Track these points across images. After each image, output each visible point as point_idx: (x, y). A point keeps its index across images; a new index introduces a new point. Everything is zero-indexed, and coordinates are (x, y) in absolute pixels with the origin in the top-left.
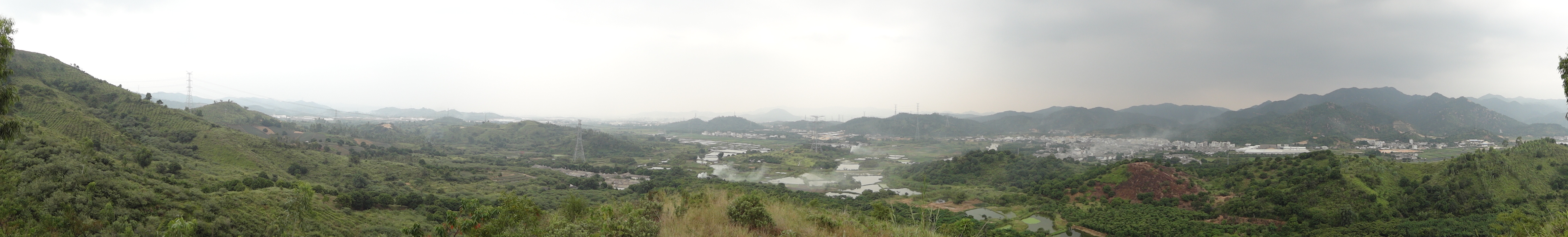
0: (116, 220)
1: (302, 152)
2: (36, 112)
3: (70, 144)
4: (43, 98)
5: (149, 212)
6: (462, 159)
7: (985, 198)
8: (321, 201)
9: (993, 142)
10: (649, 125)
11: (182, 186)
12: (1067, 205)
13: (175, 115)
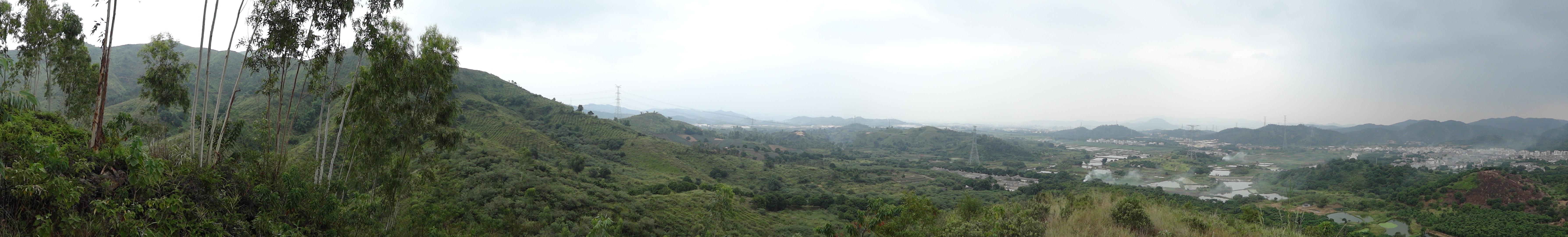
0: (554, 221)
1: (722, 157)
2: (478, 125)
3: (509, 154)
4: (484, 112)
5: (582, 213)
6: (869, 162)
7: (1345, 203)
8: (738, 202)
9: (1353, 151)
10: (1038, 132)
11: (612, 189)
12: (1422, 211)
13: (605, 124)
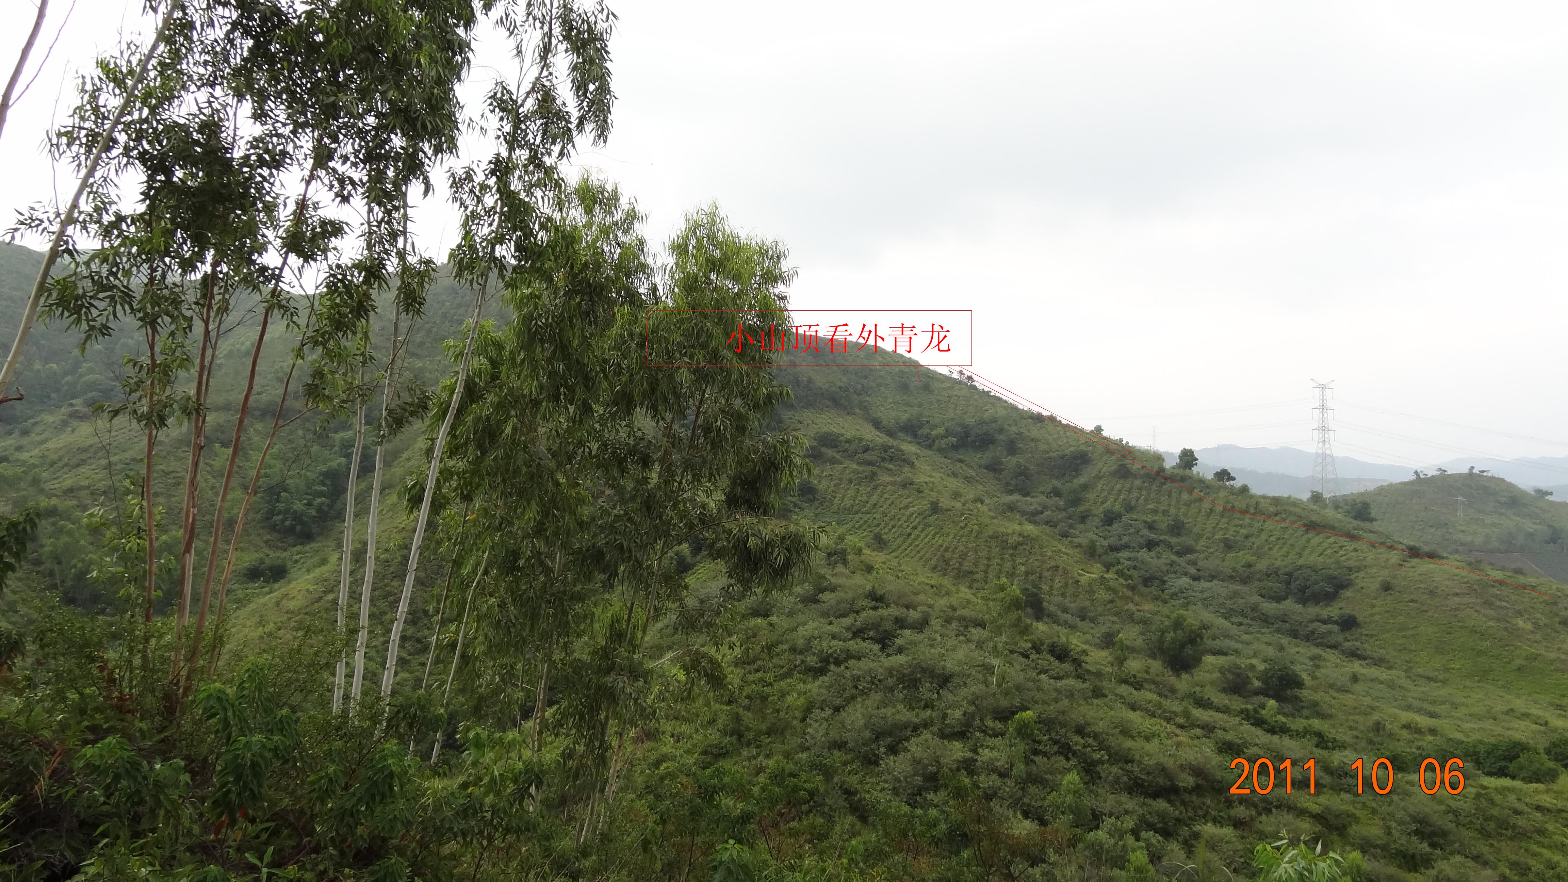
0: (1097, 828)
2: (856, 508)
3: (954, 600)
4: (875, 469)
5: (1200, 813)
11: (1309, 743)
13: (1276, 515)
